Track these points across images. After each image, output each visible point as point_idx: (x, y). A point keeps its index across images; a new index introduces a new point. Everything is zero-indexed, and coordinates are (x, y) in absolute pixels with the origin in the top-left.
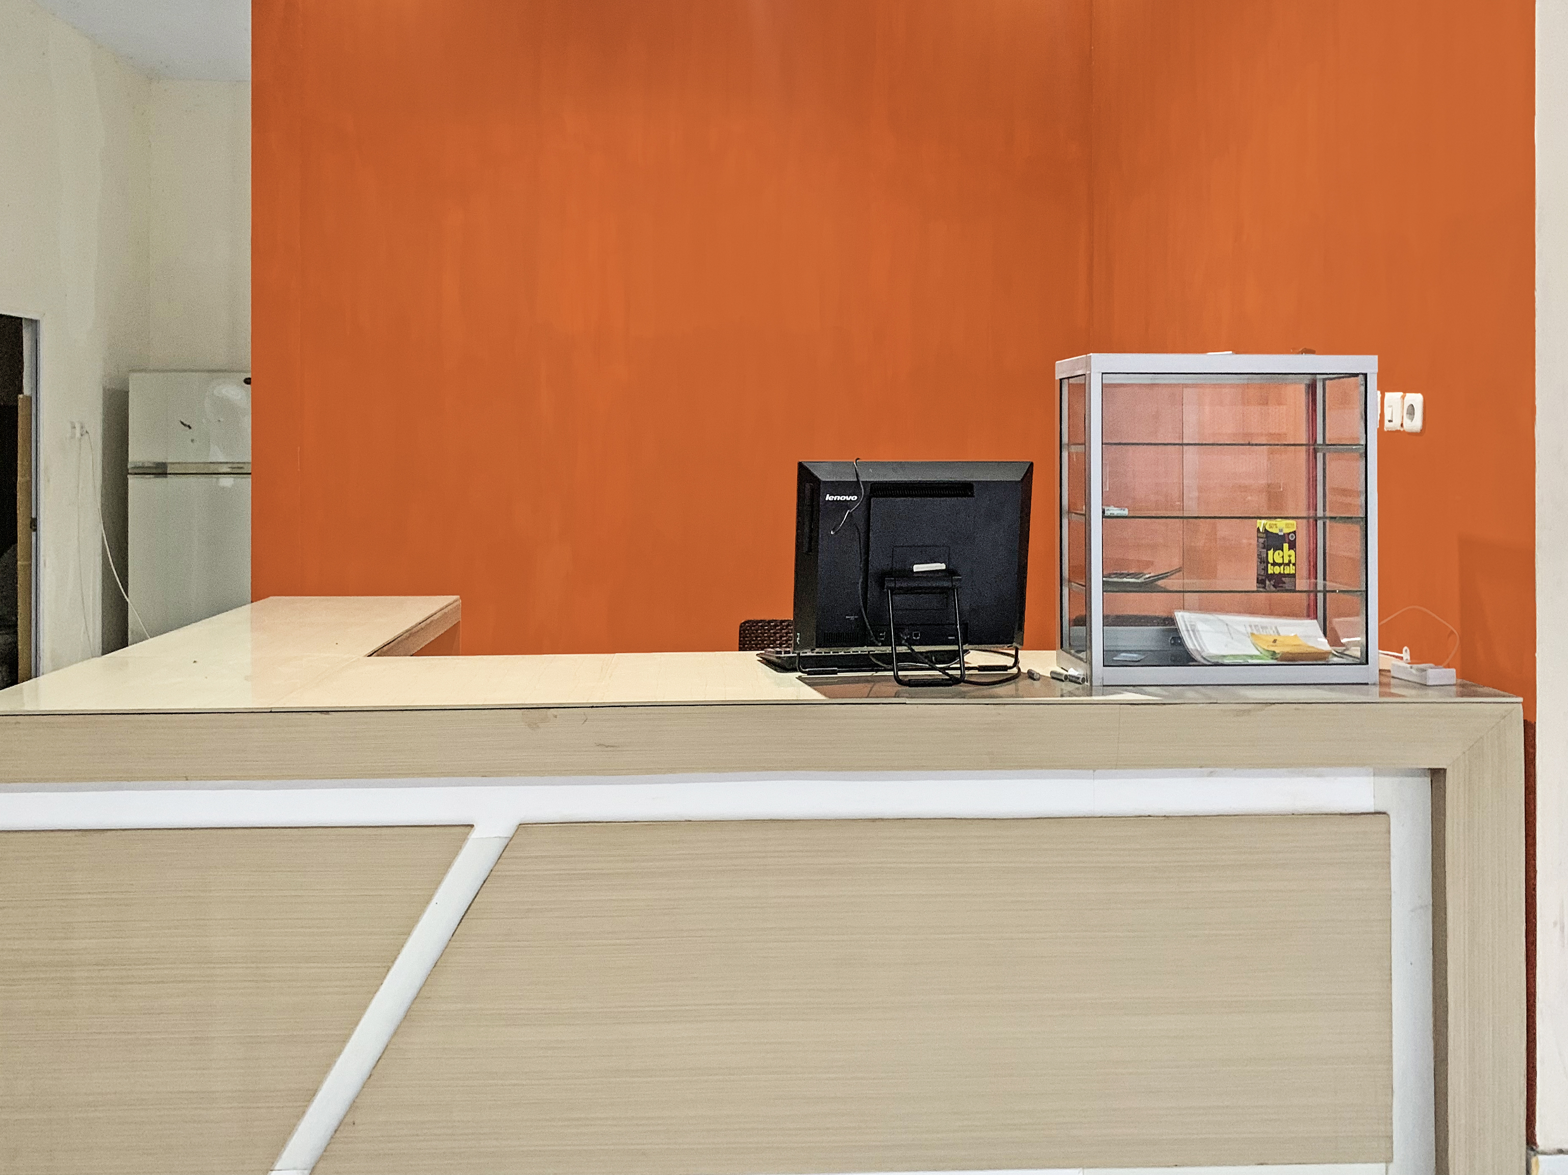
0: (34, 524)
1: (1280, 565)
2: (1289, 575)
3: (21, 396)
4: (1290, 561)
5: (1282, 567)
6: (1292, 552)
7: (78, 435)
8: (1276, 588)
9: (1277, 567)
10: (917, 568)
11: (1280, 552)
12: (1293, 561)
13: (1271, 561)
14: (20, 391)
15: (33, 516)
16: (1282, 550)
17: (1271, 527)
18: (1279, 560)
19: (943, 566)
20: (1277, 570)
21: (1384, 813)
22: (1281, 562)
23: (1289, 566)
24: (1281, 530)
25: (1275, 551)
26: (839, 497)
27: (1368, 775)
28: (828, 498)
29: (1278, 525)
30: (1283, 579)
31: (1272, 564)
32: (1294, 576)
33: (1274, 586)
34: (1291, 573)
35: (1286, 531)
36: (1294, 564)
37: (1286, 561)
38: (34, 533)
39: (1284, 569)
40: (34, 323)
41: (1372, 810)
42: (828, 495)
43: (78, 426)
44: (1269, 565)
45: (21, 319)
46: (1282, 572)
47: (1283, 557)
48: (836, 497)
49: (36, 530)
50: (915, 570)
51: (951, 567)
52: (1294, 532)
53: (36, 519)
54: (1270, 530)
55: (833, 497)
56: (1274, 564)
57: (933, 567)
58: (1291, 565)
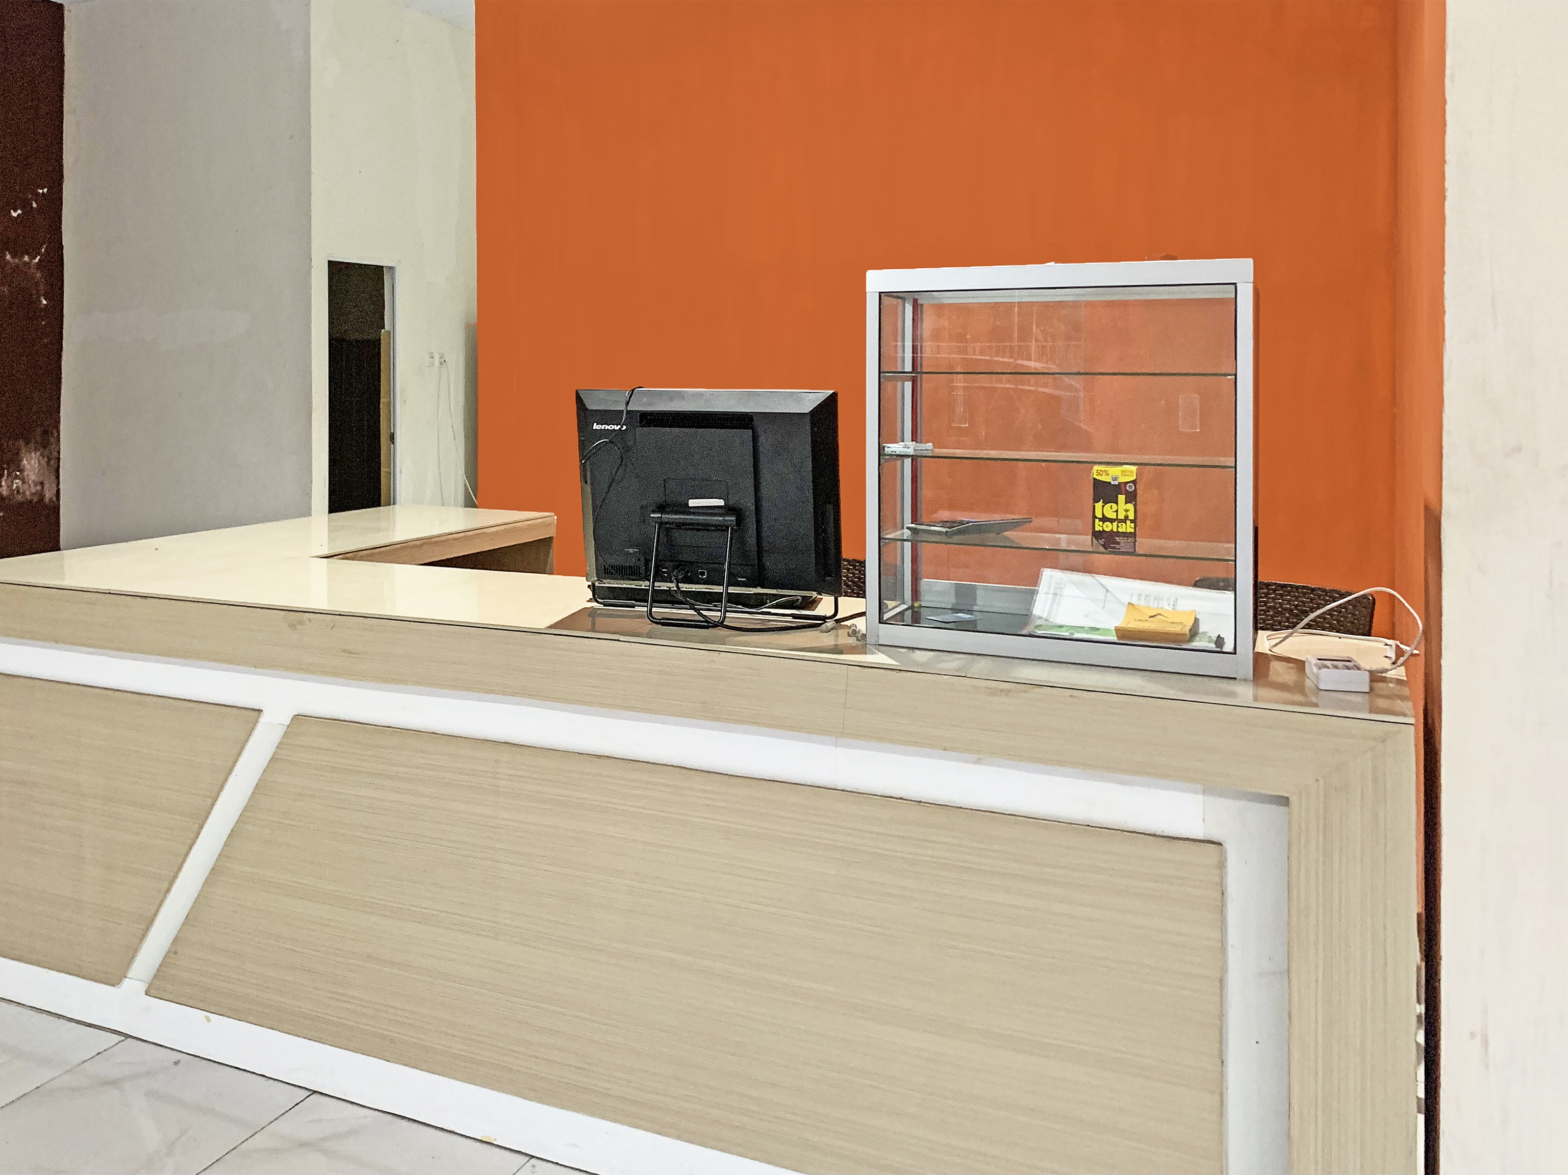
0: (392, 438)
1: (1111, 521)
2: (1125, 535)
3: (383, 331)
4: (1126, 517)
5: (1115, 524)
6: (1130, 507)
7: (437, 363)
8: (1106, 549)
9: (1108, 523)
10: (692, 503)
11: (1115, 505)
12: (1132, 517)
13: (1099, 514)
14: (383, 327)
15: (392, 431)
16: (1117, 503)
17: (1099, 474)
18: (1111, 515)
19: (721, 503)
20: (1108, 527)
21: (1220, 844)
22: (1115, 517)
23: (1126, 523)
24: (1115, 479)
25: (1105, 503)
26: (606, 426)
27: (1196, 793)
28: (595, 426)
29: (1109, 472)
30: (1117, 539)
31: (1100, 520)
32: (1133, 535)
33: (1104, 546)
34: (1128, 531)
35: (1123, 479)
36: (1132, 521)
37: (1121, 516)
38: (392, 445)
39: (1118, 527)
40: (391, 268)
41: (1201, 836)
42: (595, 424)
43: (437, 357)
44: (1097, 520)
45: (383, 267)
46: (1115, 530)
47: (1117, 511)
48: (604, 426)
49: (393, 443)
50: (690, 505)
51: (731, 503)
52: (1134, 482)
53: (393, 433)
54: (1099, 478)
55: (600, 426)
56: (1104, 519)
57: (710, 503)
58: (1128, 522)
